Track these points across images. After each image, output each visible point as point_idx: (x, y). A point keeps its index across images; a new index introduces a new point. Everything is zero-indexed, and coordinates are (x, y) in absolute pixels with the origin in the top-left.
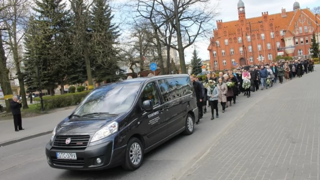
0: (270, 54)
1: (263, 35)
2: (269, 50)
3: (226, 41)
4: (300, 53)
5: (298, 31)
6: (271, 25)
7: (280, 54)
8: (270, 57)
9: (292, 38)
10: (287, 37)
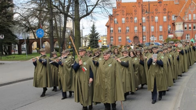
0: (161, 35)
1: (156, 18)
2: (161, 32)
3: (123, 19)
4: (188, 38)
5: (188, 17)
6: (165, 9)
7: (171, 36)
8: (162, 38)
9: (182, 23)
10: (177, 21)
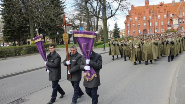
0: (162, 28)
1: (159, 16)
2: (163, 26)
3: (136, 18)
4: (182, 29)
5: (182, 15)
6: (165, 10)
7: (169, 28)
8: (163, 30)
9: (178, 19)
10: (174, 18)
